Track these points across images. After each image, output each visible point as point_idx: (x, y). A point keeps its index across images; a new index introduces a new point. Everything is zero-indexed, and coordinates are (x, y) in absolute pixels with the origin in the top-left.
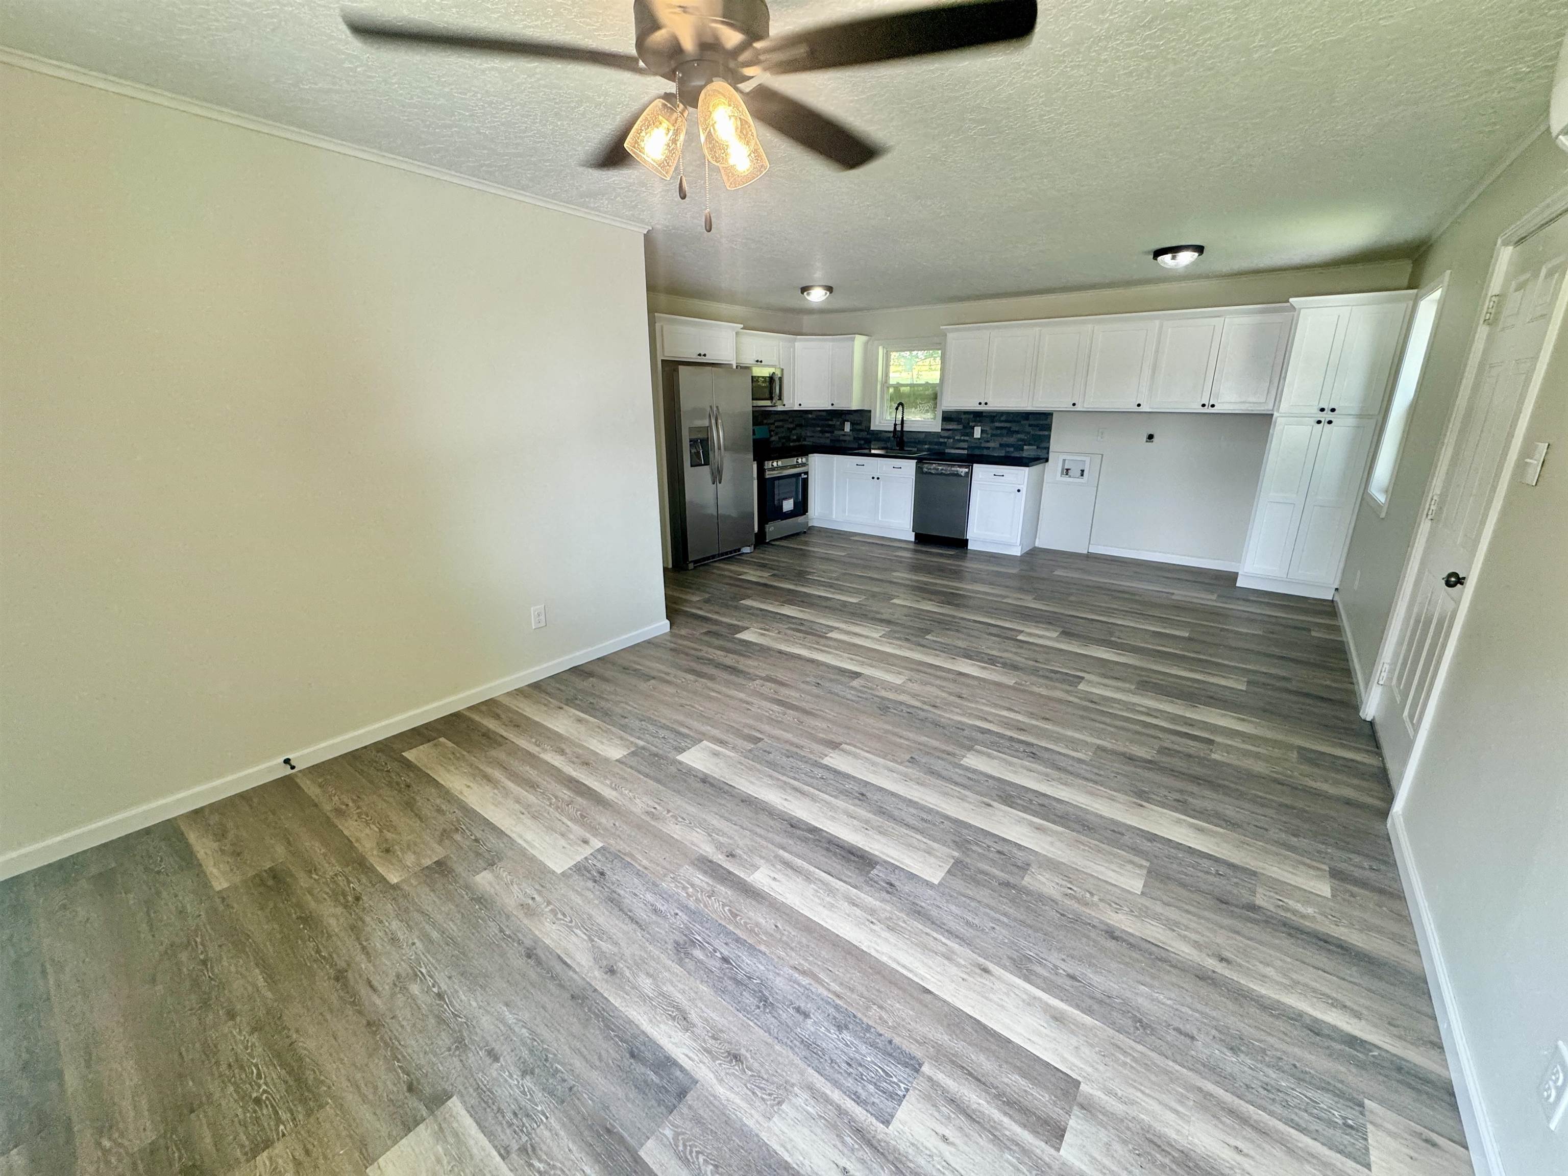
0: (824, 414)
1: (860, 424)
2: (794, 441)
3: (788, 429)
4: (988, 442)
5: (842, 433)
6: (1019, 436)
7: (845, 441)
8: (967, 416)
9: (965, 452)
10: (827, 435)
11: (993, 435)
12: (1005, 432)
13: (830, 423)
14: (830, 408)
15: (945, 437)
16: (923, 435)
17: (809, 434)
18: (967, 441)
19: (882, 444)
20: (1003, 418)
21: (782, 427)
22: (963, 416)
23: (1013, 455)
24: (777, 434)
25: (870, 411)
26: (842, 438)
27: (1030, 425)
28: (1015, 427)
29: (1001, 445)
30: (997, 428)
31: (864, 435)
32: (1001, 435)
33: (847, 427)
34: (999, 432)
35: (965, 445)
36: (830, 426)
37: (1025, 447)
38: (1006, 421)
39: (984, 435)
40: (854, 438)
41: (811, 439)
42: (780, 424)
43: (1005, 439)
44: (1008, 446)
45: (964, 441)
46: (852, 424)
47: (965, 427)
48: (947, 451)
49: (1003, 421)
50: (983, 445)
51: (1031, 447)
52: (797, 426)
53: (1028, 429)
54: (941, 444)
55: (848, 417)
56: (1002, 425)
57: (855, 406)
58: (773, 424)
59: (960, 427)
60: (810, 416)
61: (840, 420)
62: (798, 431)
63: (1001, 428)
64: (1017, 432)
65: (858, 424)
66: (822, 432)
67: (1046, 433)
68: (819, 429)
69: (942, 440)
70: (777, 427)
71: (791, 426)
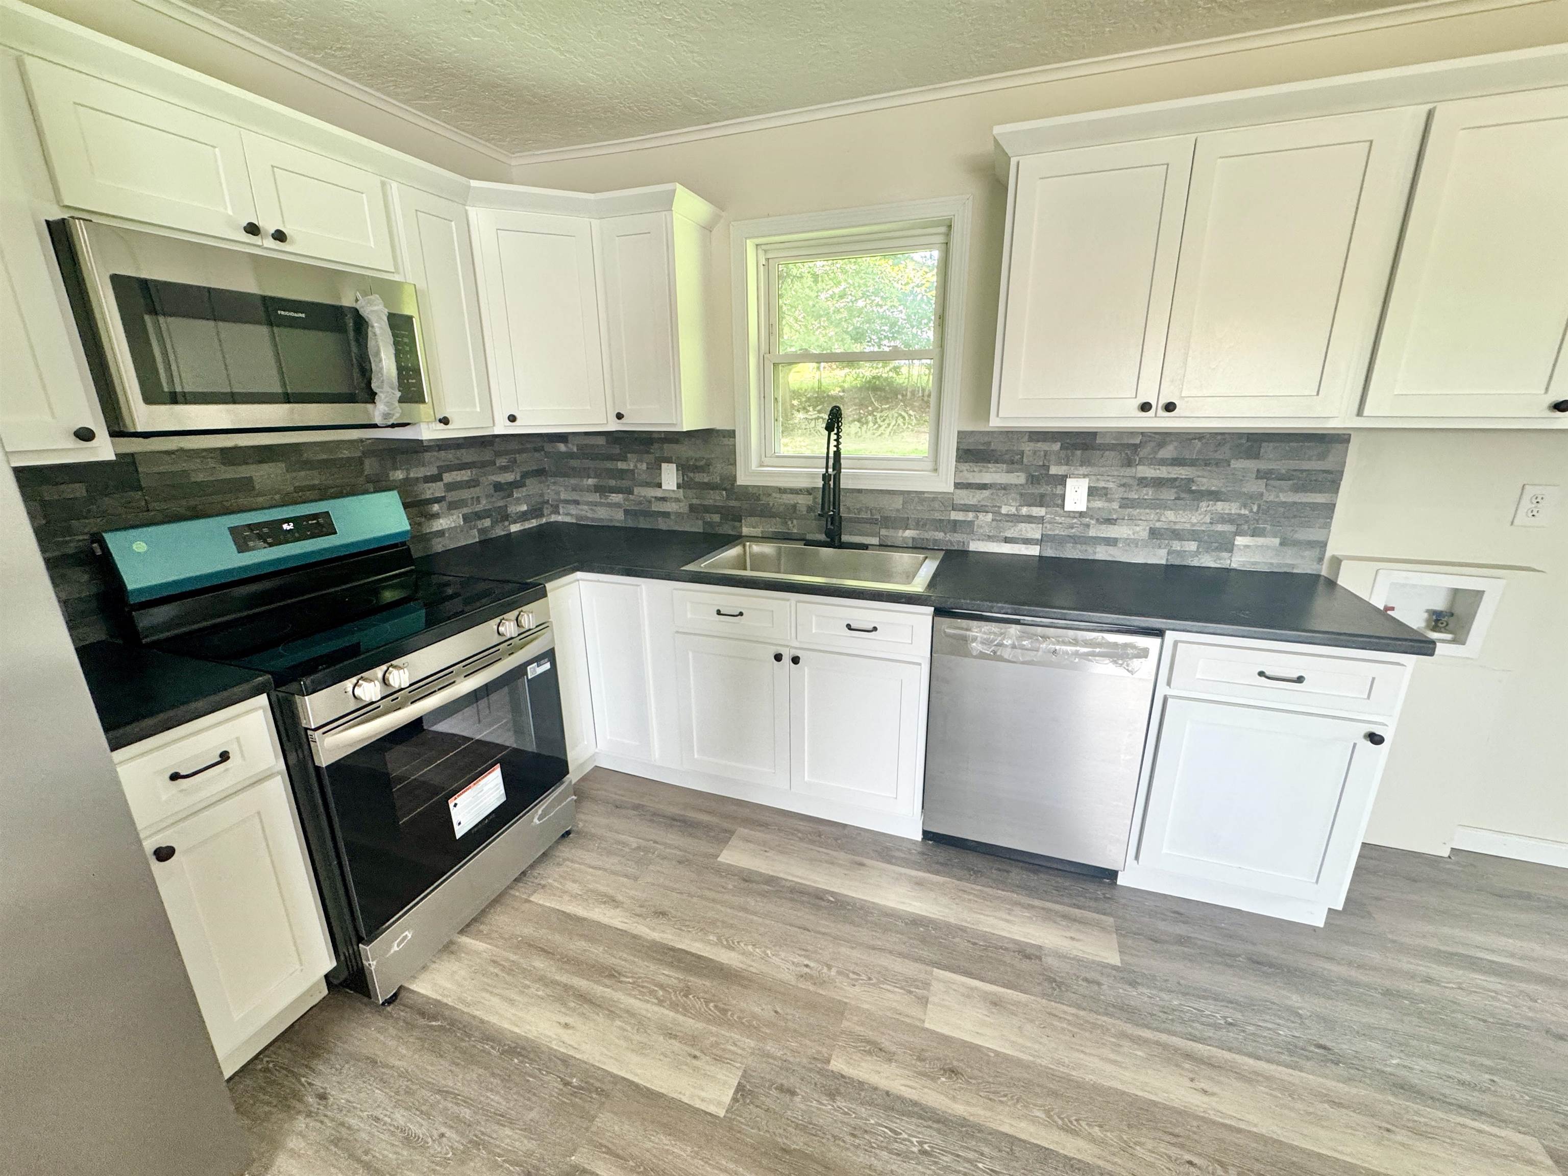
0: (601, 441)
1: (704, 468)
2: (524, 517)
3: (498, 487)
4: (1109, 521)
5: (658, 493)
6: (1220, 506)
7: (666, 515)
8: (1042, 446)
9: (1034, 551)
10: (616, 498)
11: (1126, 503)
12: (1169, 494)
13: (621, 465)
14: (613, 426)
15: (966, 508)
16: (898, 503)
17: (563, 496)
18: (1041, 520)
19: (773, 526)
20: (1168, 452)
21: (472, 484)
22: (1028, 447)
23: (1195, 563)
24: (453, 506)
25: (731, 434)
26: (655, 507)
27: (1261, 475)
28: (1206, 481)
29: (1154, 533)
30: (1143, 482)
31: (715, 498)
32: (1158, 505)
33: (670, 477)
34: (1148, 493)
35: (1034, 532)
36: (622, 474)
37: (1240, 541)
38: (1177, 462)
39: (1098, 504)
40: (692, 508)
41: (573, 510)
42: (464, 476)
43: (1170, 515)
44: (1177, 535)
45: (1030, 519)
46: (683, 468)
47: (1033, 480)
48: (975, 546)
49: (1163, 462)
50: (1092, 533)
51: (1260, 541)
52: (525, 475)
53: (1254, 486)
54: (955, 526)
55: (669, 449)
56: (1163, 472)
57: (689, 422)
58: (437, 478)
59: (1018, 478)
60: (562, 447)
61: (650, 458)
62: (533, 487)
63: (1159, 483)
64: (1215, 496)
65: (696, 469)
66: (598, 489)
67: (1320, 498)
68: (591, 481)
69: (955, 516)
70: (451, 487)
71: (509, 477)
